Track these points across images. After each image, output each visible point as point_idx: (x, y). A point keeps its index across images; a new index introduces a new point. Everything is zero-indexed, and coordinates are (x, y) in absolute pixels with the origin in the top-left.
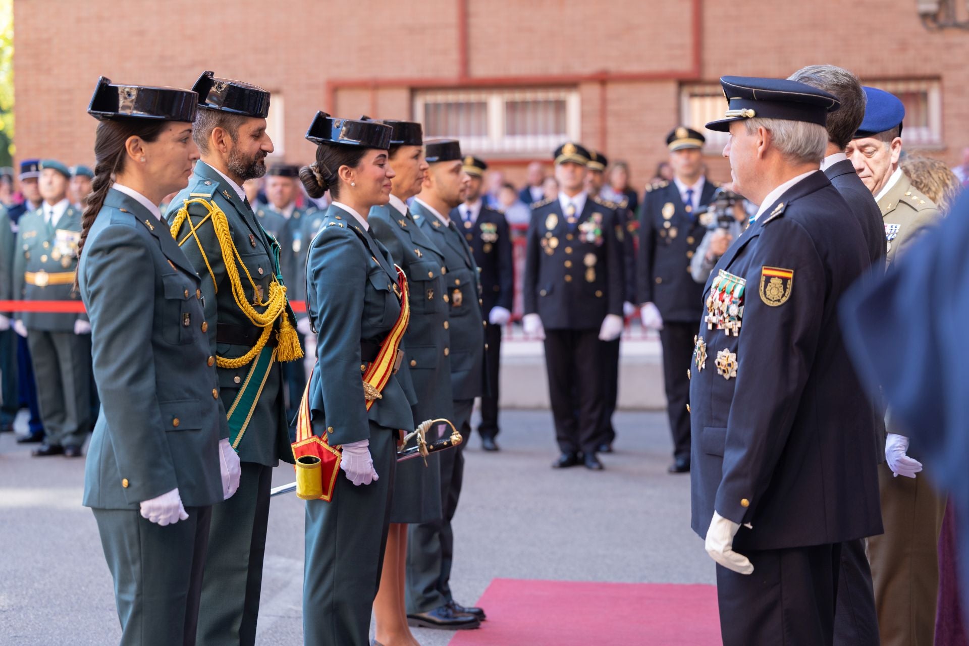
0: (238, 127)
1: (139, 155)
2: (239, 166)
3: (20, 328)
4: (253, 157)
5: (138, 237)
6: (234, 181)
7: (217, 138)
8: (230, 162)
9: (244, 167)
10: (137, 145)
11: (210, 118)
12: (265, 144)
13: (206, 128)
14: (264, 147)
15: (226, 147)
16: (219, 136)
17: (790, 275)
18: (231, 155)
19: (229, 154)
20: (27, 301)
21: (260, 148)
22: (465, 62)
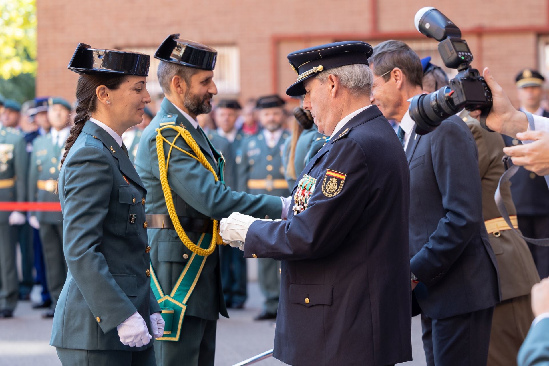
0: (191, 76)
1: (105, 99)
2: (191, 104)
3: (34, 222)
4: (202, 98)
5: (103, 157)
6: (190, 115)
7: (175, 83)
8: (185, 101)
9: (195, 105)
10: (104, 92)
11: (171, 69)
12: (211, 89)
13: (168, 76)
14: (210, 91)
15: (182, 90)
16: (178, 82)
17: (344, 178)
18: (185, 96)
19: (184, 95)
20: (39, 203)
21: (207, 92)
22: (375, 20)
